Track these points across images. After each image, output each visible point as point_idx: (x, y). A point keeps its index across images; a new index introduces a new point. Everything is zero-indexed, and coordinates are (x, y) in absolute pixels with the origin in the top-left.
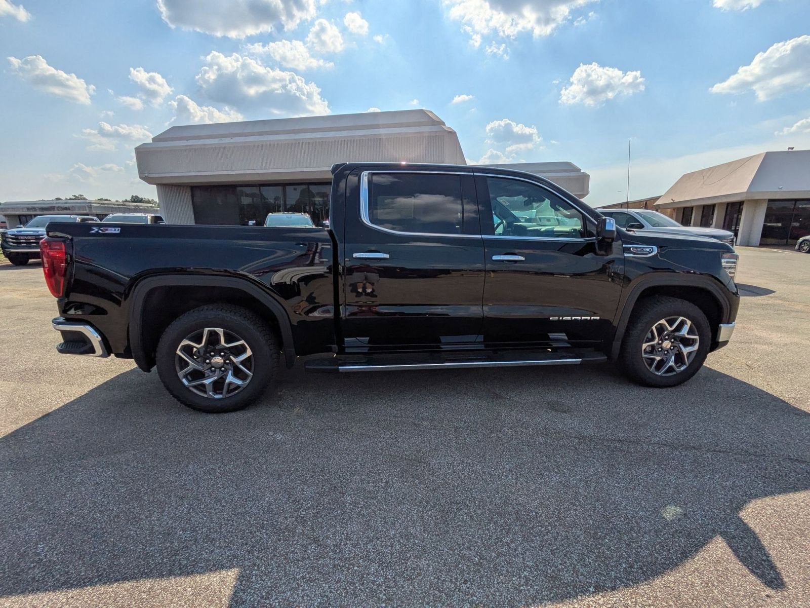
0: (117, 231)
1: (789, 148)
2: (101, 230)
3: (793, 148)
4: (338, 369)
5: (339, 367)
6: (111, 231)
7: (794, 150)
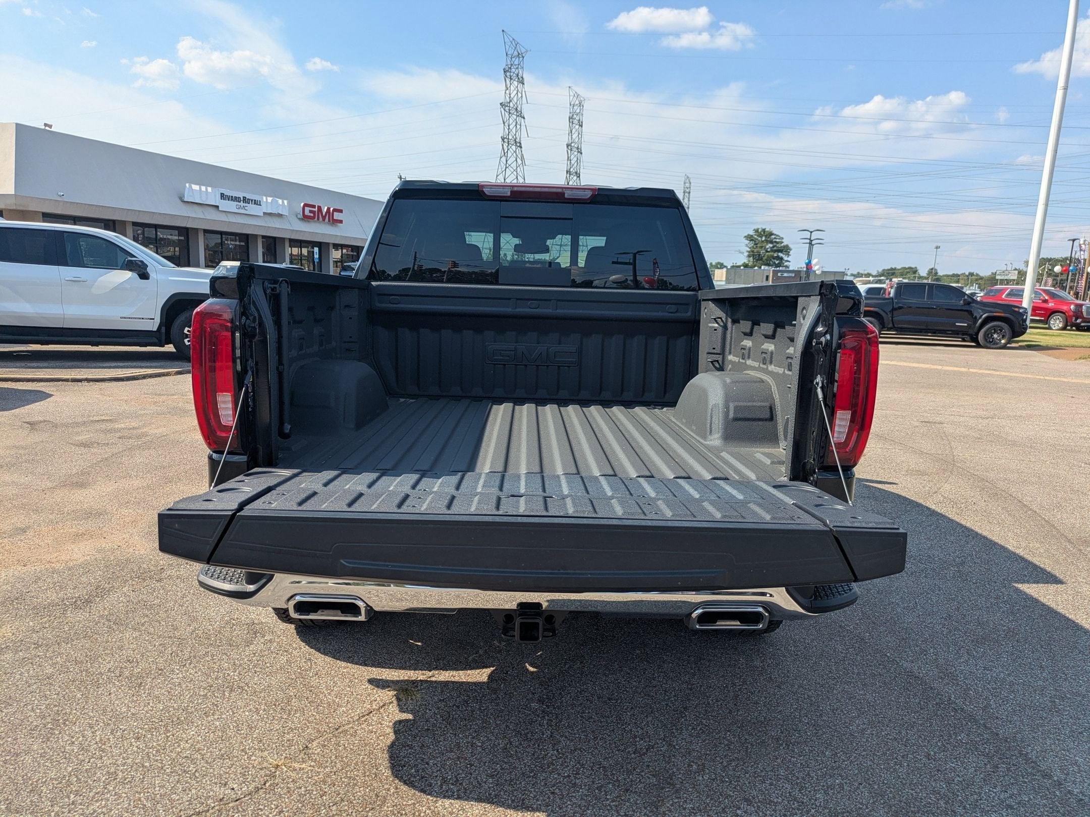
1: (46, 125)
3: (50, 126)
7: (52, 129)
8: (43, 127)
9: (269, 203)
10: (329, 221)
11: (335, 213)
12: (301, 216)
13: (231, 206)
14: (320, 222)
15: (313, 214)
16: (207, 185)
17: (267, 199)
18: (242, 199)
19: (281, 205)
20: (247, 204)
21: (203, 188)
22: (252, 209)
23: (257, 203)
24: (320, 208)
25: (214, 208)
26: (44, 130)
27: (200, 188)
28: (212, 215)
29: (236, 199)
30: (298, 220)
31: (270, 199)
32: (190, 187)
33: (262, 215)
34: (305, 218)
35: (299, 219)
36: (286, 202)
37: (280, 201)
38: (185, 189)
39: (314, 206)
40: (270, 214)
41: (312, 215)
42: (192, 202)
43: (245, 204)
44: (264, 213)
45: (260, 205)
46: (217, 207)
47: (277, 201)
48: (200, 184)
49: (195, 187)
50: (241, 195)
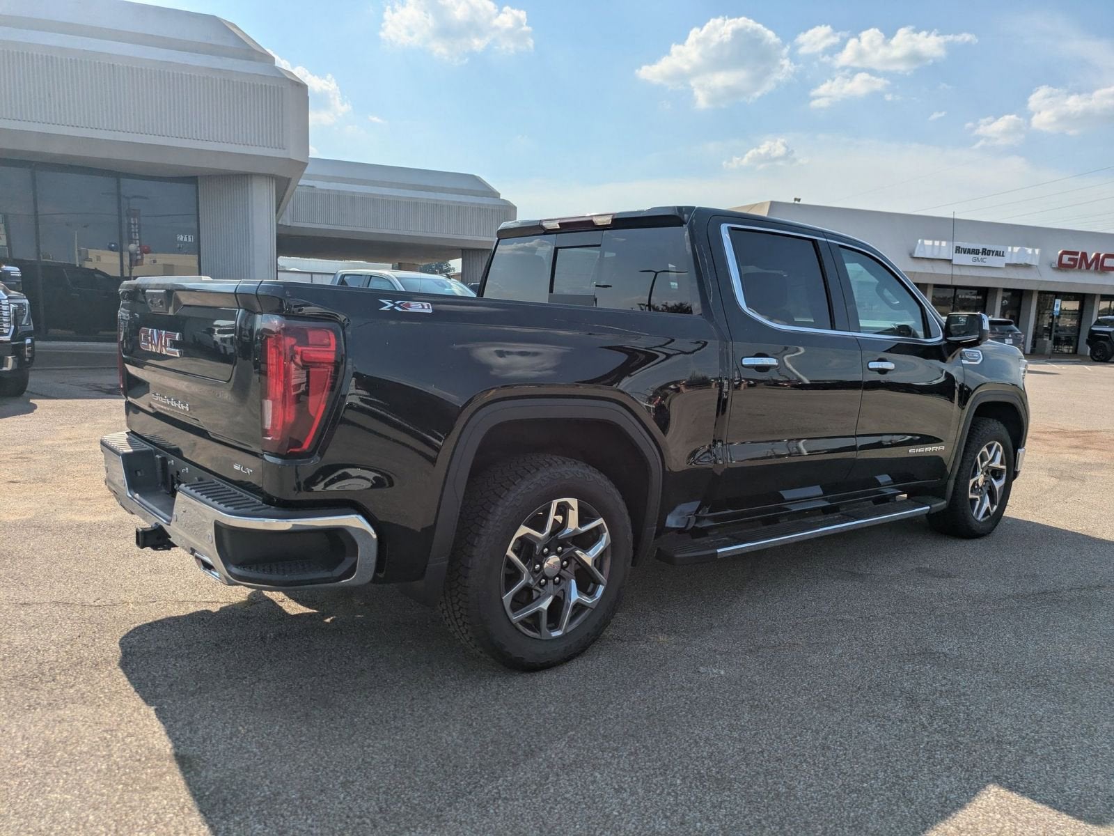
0: (426, 308)
1: (796, 199)
2: (399, 305)
3: (799, 200)
4: (717, 553)
5: (719, 551)
6: (416, 307)
7: (800, 203)
8: (793, 202)
9: (1014, 253)
10: (1096, 268)
11: (1106, 260)
12: (1056, 265)
13: (967, 259)
14: (1082, 271)
15: (1074, 261)
16: (941, 239)
17: (1012, 250)
18: (981, 251)
19: (1032, 254)
20: (986, 256)
21: (937, 243)
22: (991, 261)
23: (998, 254)
24: (1084, 255)
25: (948, 263)
26: (794, 204)
27: (933, 243)
28: (945, 270)
29: (975, 252)
30: (1051, 270)
31: (1016, 249)
32: (923, 242)
33: (1004, 266)
34: (1061, 267)
35: (1054, 268)
36: (1037, 251)
37: (1030, 251)
38: (916, 245)
39: (1077, 253)
40: (1015, 266)
41: (1072, 263)
42: (923, 258)
43: (984, 256)
44: (1007, 265)
45: (1003, 256)
46: (950, 261)
47: (1026, 251)
48: (934, 239)
49: (928, 243)
50: (980, 247)
